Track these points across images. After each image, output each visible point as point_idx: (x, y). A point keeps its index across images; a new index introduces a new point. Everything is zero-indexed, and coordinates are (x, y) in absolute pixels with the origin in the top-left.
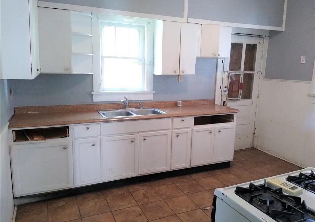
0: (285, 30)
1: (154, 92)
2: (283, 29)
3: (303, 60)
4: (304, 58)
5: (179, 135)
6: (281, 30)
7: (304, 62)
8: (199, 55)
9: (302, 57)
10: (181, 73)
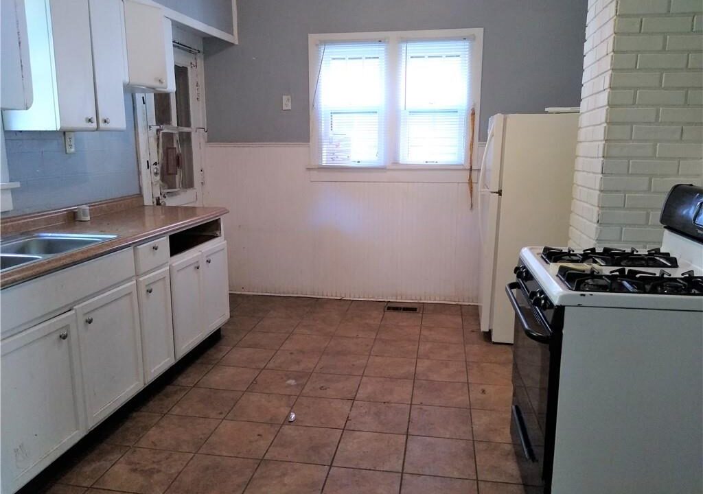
0: (239, 42)
1: (17, 185)
2: (234, 39)
3: (287, 104)
4: (288, 99)
5: (152, 287)
6: (232, 42)
7: (289, 107)
8: (127, 81)
9: (285, 98)
10: (102, 125)
